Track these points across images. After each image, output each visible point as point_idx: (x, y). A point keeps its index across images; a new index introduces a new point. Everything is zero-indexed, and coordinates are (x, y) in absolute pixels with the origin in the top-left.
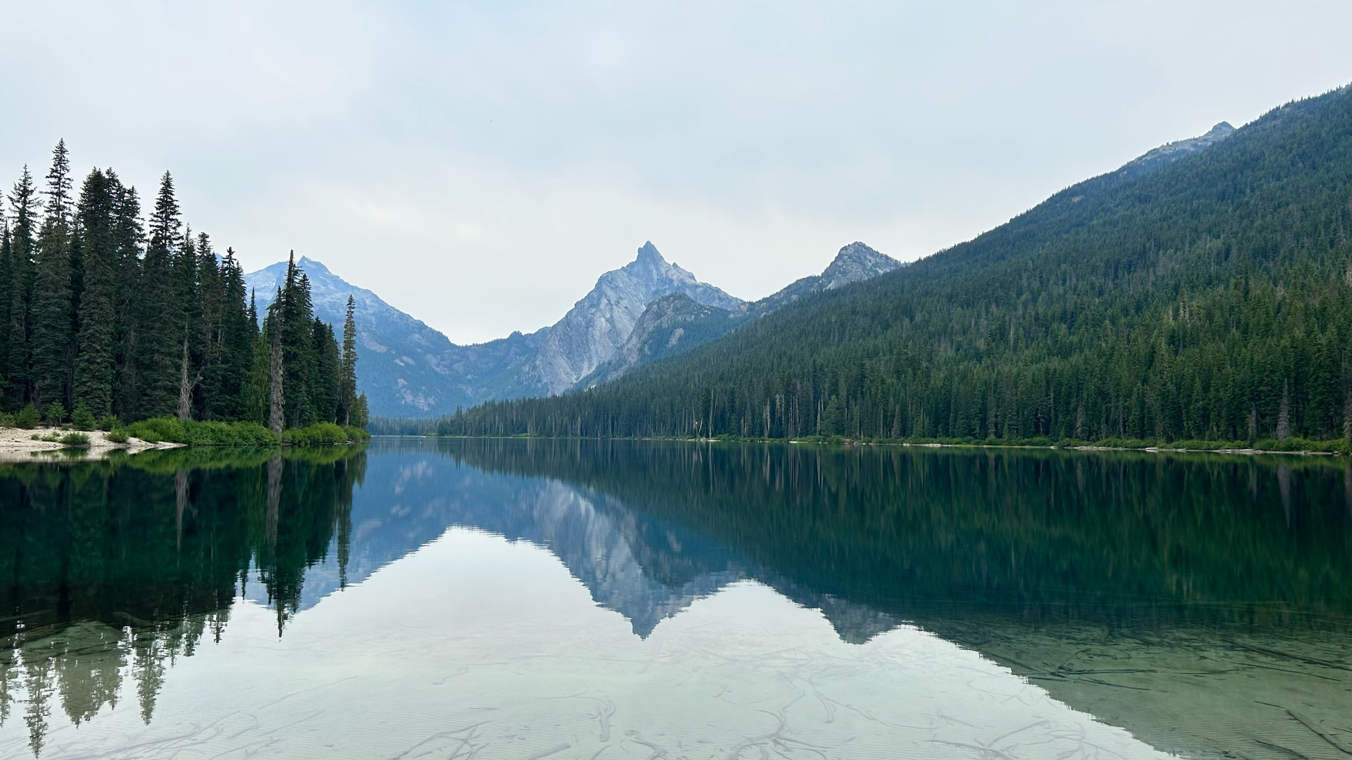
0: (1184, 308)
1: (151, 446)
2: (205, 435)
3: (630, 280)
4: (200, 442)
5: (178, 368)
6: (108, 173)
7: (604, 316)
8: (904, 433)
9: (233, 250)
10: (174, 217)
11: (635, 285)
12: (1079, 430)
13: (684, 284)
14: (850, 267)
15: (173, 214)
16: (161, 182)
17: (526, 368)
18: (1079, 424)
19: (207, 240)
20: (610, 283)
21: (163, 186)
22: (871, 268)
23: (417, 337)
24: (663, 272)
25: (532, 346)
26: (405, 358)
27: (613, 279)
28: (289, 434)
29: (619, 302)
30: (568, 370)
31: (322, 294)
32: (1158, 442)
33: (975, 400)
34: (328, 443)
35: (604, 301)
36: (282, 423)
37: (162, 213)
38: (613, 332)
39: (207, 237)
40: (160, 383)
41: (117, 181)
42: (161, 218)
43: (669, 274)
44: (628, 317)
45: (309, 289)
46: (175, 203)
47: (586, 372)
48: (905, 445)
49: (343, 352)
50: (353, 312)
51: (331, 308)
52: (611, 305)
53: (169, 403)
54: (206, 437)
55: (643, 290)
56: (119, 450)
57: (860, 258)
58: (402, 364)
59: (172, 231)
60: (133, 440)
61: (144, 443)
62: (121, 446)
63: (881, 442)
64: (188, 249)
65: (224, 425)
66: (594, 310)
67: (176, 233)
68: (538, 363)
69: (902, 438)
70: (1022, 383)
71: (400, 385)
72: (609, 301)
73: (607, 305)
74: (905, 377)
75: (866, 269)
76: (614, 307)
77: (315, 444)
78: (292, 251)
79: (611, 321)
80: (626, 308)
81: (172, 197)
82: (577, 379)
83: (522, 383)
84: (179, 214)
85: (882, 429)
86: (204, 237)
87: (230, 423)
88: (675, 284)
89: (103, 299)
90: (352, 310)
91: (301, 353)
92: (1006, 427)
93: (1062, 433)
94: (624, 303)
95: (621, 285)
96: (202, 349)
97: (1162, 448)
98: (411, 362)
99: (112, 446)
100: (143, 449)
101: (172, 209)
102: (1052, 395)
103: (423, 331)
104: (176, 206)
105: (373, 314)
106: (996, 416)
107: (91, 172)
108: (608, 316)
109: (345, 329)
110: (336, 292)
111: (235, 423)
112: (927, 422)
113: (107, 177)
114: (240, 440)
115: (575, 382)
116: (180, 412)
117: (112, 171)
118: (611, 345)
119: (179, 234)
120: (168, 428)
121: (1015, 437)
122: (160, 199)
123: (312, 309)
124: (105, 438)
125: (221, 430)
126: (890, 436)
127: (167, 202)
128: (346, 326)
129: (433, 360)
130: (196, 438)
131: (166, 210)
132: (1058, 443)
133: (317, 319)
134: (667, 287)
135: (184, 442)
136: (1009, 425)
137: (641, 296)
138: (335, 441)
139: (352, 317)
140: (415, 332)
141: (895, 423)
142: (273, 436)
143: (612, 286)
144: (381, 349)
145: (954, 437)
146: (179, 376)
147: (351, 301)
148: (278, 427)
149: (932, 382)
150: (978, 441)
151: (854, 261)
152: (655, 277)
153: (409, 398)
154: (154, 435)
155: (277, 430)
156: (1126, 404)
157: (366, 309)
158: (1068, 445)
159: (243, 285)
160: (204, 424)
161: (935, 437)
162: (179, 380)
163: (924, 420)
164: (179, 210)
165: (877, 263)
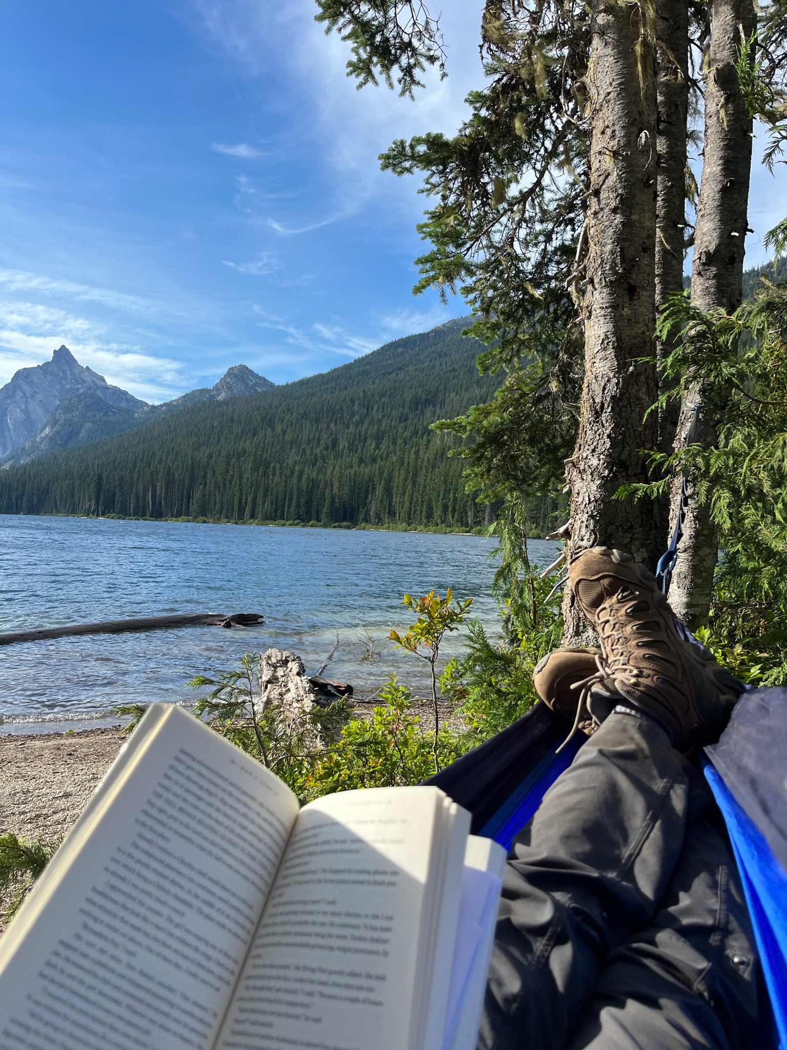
3: (45, 377)
7: (19, 407)
8: (253, 516)
11: (50, 382)
13: (95, 385)
14: (236, 384)
18: (372, 513)
20: (26, 377)
22: (253, 386)
24: (77, 373)
27: (28, 375)
29: (34, 396)
35: (19, 394)
38: (28, 422)
43: (82, 375)
44: (42, 409)
52: (26, 397)
55: (58, 387)
57: (243, 378)
66: (9, 400)
69: (252, 520)
72: (25, 394)
73: (22, 397)
75: (249, 387)
76: (29, 400)
79: (26, 411)
80: (41, 401)
85: (237, 512)
93: (361, 520)
94: (40, 397)
95: (37, 381)
102: (356, 492)
106: (318, 506)
108: (23, 407)
112: (269, 508)
118: (26, 432)
126: (244, 518)
132: (358, 527)
134: (79, 386)
137: (55, 392)
141: (247, 508)
143: (28, 381)
151: (239, 380)
152: (70, 376)
165: (257, 383)
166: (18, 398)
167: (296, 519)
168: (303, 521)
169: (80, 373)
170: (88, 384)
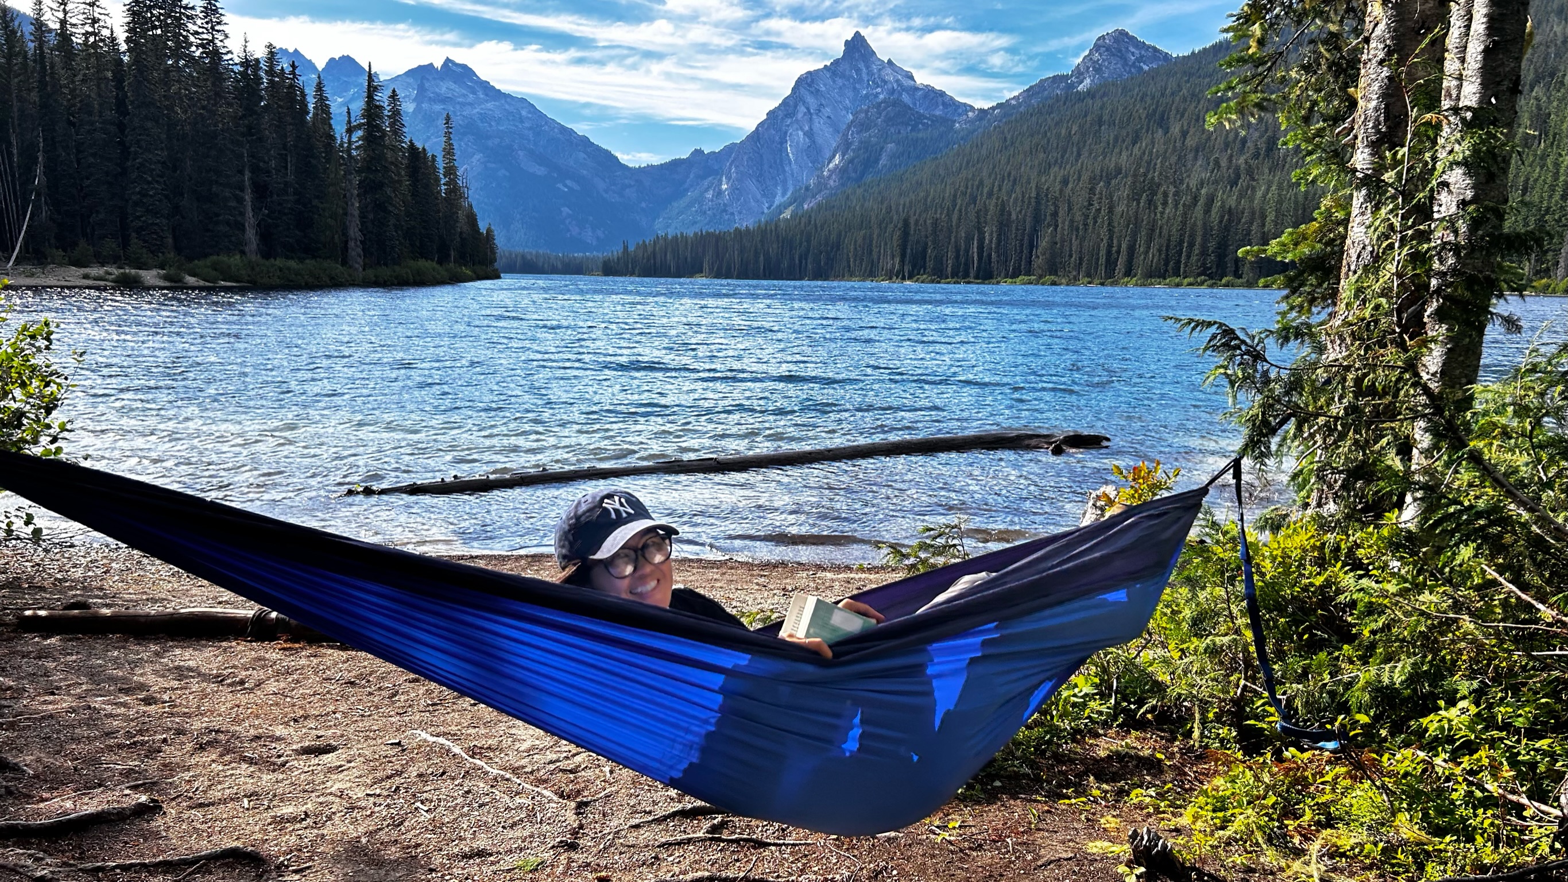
3: (834, 81)
7: (802, 129)
8: (1130, 272)
11: (840, 88)
13: (901, 86)
14: (1107, 62)
17: (709, 195)
20: (810, 86)
22: (1135, 63)
23: (582, 155)
24: (875, 70)
25: (716, 166)
26: (568, 182)
27: (813, 81)
29: (820, 111)
30: (759, 196)
31: (470, 104)
35: (802, 109)
38: (813, 148)
43: (883, 73)
44: (831, 130)
47: (779, 199)
51: (482, 121)
52: (811, 114)
55: (850, 94)
57: (1120, 51)
58: (566, 190)
66: (789, 121)
68: (724, 187)
71: (564, 215)
72: (808, 109)
73: (805, 114)
75: (1127, 65)
76: (814, 117)
79: (810, 134)
80: (829, 117)
82: (769, 208)
83: (705, 213)
85: (1104, 268)
94: (827, 111)
95: (824, 89)
98: (577, 187)
103: (589, 150)
105: (530, 129)
108: (807, 128)
110: (487, 101)
115: (766, 211)
118: (811, 164)
129: (600, 185)
134: (879, 90)
137: (847, 102)
140: (580, 151)
143: (813, 89)
144: (541, 171)
145: (1186, 277)
151: (1114, 55)
152: (866, 77)
153: (575, 231)
157: (522, 122)
161: (1164, 278)
165: (1142, 56)
166: (800, 116)
167: (1199, 275)
168: (1212, 278)
169: (880, 70)
170: (890, 86)
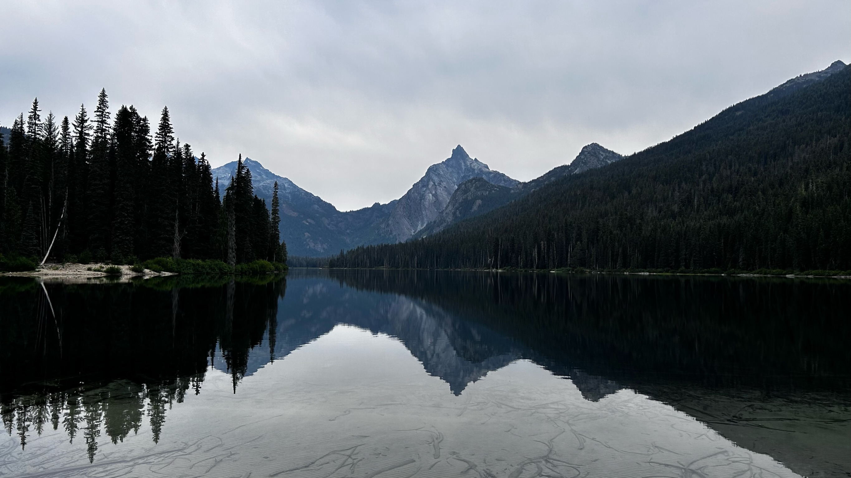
0: (812, 183)
1: (157, 274)
2: (189, 268)
3: (447, 169)
4: (186, 271)
5: (173, 226)
6: (131, 108)
7: (431, 193)
8: (625, 265)
9: (205, 154)
10: (170, 134)
11: (451, 173)
12: (741, 263)
13: (482, 171)
14: (589, 159)
15: (169, 133)
16: (162, 113)
17: (383, 226)
18: (740, 260)
19: (189, 148)
20: (435, 171)
21: (163, 116)
22: (603, 159)
23: (316, 206)
24: (469, 164)
25: (386, 212)
26: (309, 220)
27: (436, 169)
28: (239, 267)
29: (440, 184)
30: (409, 227)
31: (258, 181)
32: (795, 271)
33: (672, 244)
34: (263, 272)
35: (431, 183)
36: (234, 260)
37: (162, 132)
38: (437, 202)
39: (190, 146)
40: (162, 236)
41: (136, 113)
42: (162, 135)
43: (472, 165)
44: (446, 193)
45: (251, 177)
46: (170, 126)
47: (420, 228)
48: (625, 273)
49: (271, 216)
50: (277, 192)
51: (264, 189)
52: (436, 185)
53: (167, 248)
54: (190, 268)
55: (456, 176)
56: (138, 276)
57: (595, 153)
58: (308, 224)
59: (168, 143)
60: (147, 271)
61: (153, 272)
62: (139, 274)
63: (609, 272)
64: (178, 153)
65: (200, 261)
66: (425, 189)
67: (171, 144)
68: (390, 222)
69: (624, 269)
70: (702, 233)
71: (306, 236)
72: (434, 183)
73: (433, 185)
74: (626, 229)
75: (600, 160)
76: (438, 187)
77: (255, 273)
78: (240, 154)
79: (435, 195)
80: (445, 187)
81: (169, 122)
82: (414, 232)
83: (380, 235)
84: (173, 132)
85: (610, 263)
86: (187, 146)
87: (203, 260)
88: (476, 171)
89: (128, 185)
90: (277, 190)
91: (246, 217)
92: (692, 262)
93: (729, 266)
94: (444, 184)
95: (442, 173)
96: (187, 215)
97: (798, 275)
98: (313, 222)
99: (134, 274)
100: (153, 276)
101: (168, 130)
102: (723, 241)
103: (320, 203)
104: (171, 128)
105: (290, 193)
106: (685, 255)
107: (120, 108)
108: (434, 192)
109: (272, 202)
110: (267, 179)
111: (207, 260)
112: (640, 258)
113: (130, 111)
114: (210, 271)
115: (413, 234)
116: (174, 253)
117: (134, 107)
118: (436, 210)
119: (172, 145)
120: (167, 263)
121: (698, 268)
122: (162, 124)
123: (253, 190)
124: (130, 270)
125: (198, 264)
126: (616, 268)
127: (165, 125)
128: (273, 200)
129: (326, 221)
130: (184, 269)
131: (165, 130)
132: (726, 272)
133: (256, 196)
134: (471, 173)
135: (176, 272)
136: (694, 260)
137: (455, 179)
138: (267, 271)
139: (276, 195)
140: (315, 204)
141: (619, 259)
142: (229, 268)
143: (436, 173)
144: (295, 214)
145: (657, 268)
146: (173, 232)
147: (276, 184)
148: (232, 263)
149: (643, 233)
150: (674, 270)
151: (592, 156)
152: (463, 167)
153: (312, 245)
154: (159, 267)
155: (232, 265)
156: (773, 246)
157: (285, 190)
158: (734, 273)
159: (211, 176)
160: (189, 261)
161: (646, 269)
162: (174, 234)
163: (638, 257)
164: (173, 130)
165: (607, 156)
166: (430, 186)
